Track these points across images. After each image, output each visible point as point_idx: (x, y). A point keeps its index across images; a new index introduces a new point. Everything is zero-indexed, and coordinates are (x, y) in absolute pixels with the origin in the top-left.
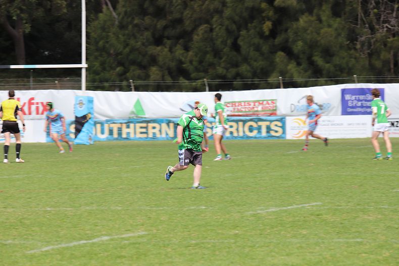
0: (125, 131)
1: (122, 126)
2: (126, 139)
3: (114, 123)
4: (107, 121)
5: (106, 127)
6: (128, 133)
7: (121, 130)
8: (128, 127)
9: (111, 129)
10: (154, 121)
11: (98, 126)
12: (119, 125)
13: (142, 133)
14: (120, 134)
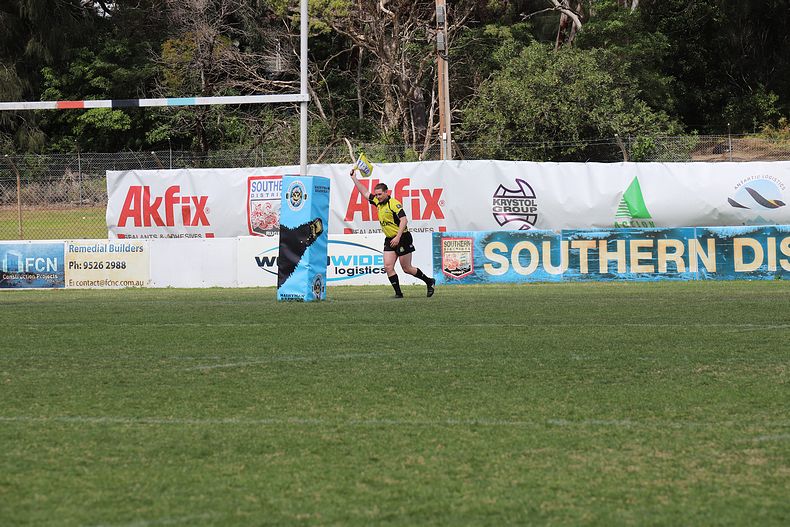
0: (605, 256)
1: (598, 245)
2: (609, 276)
3: (581, 238)
4: (566, 234)
5: (564, 245)
6: (613, 264)
7: (596, 256)
8: (612, 248)
9: (574, 252)
10: (671, 233)
11: (546, 246)
12: (592, 244)
14: (594, 264)
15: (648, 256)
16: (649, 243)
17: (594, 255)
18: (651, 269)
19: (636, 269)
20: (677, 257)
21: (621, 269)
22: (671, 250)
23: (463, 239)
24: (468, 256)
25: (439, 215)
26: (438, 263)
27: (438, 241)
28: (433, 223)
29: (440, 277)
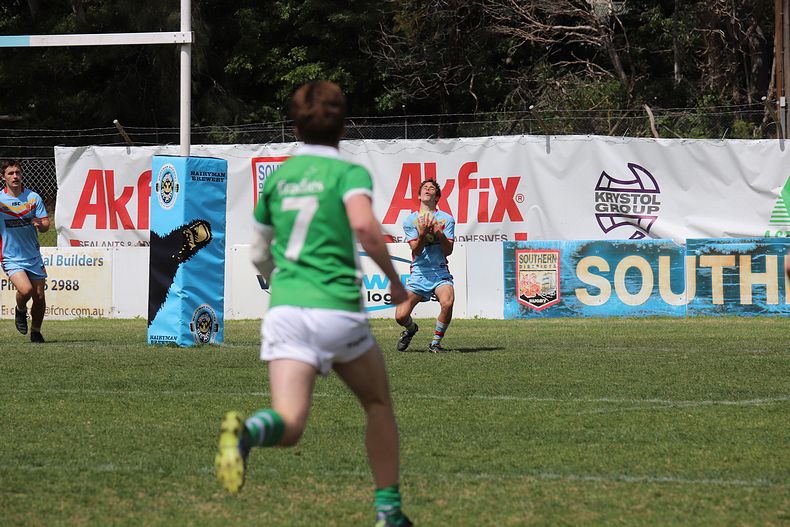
0: (748, 279)
1: (737, 261)
2: (754, 309)
3: (713, 252)
4: (692, 245)
5: (689, 261)
6: (759, 291)
7: (737, 279)
8: (759, 267)
9: (703, 272)
11: (664, 262)
12: (730, 261)
14: (732, 291)
17: (732, 277)
21: (772, 298)
23: (546, 252)
24: (554, 278)
25: (516, 216)
26: (511, 287)
27: (511, 254)
28: (507, 227)
29: (514, 308)
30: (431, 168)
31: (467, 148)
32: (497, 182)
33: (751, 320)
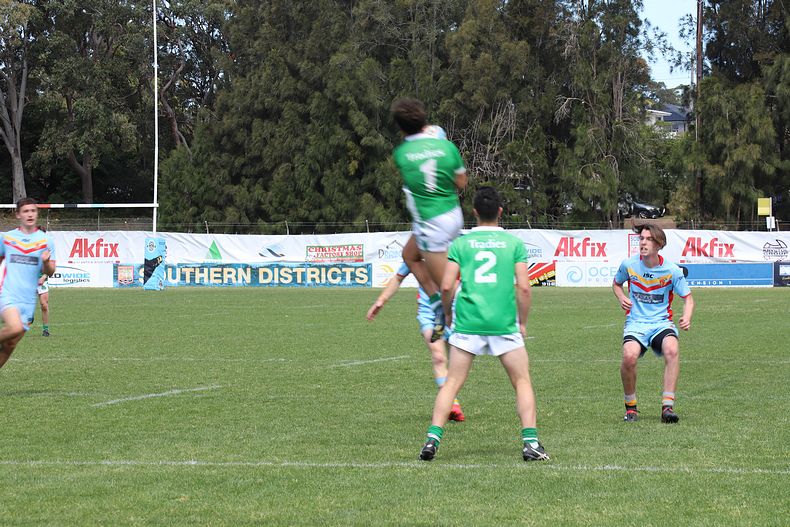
0: (198, 275)
1: (195, 270)
2: (200, 284)
3: (187, 267)
4: (179, 265)
5: (178, 270)
6: (202, 279)
8: (202, 271)
9: (183, 273)
10: (230, 266)
11: (170, 270)
12: (192, 270)
13: (215, 278)
14: (193, 279)
15: (219, 275)
16: (220, 270)
17: (193, 275)
18: (220, 281)
19: (213, 281)
20: (232, 276)
21: (206, 281)
22: (229, 273)
23: (128, 267)
24: (131, 275)
25: (117, 256)
26: (116, 277)
27: (116, 267)
28: (114, 259)
29: (116, 284)
30: (86, 240)
31: (99, 234)
32: (111, 245)
33: (201, 288)
